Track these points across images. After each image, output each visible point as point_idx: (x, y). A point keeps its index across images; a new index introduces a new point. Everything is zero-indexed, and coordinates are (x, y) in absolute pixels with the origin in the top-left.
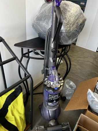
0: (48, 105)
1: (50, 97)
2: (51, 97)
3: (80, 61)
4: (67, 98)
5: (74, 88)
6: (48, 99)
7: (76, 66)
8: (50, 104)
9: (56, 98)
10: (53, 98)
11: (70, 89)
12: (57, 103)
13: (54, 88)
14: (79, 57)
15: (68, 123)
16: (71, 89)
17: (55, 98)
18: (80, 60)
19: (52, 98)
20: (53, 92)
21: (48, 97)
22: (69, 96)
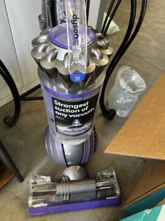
0: (57, 131)
1: (60, 107)
2: (63, 108)
3: (160, 32)
4: (118, 113)
5: (140, 90)
6: (55, 114)
7: (149, 41)
8: (63, 129)
9: (81, 112)
10: (71, 114)
11: (129, 92)
12: (86, 126)
13: (69, 76)
14: (158, 22)
15: (114, 173)
16: (132, 91)
17: (77, 113)
18: (159, 29)
19: (68, 114)
20: (69, 92)
21: (55, 110)
22: (124, 109)
